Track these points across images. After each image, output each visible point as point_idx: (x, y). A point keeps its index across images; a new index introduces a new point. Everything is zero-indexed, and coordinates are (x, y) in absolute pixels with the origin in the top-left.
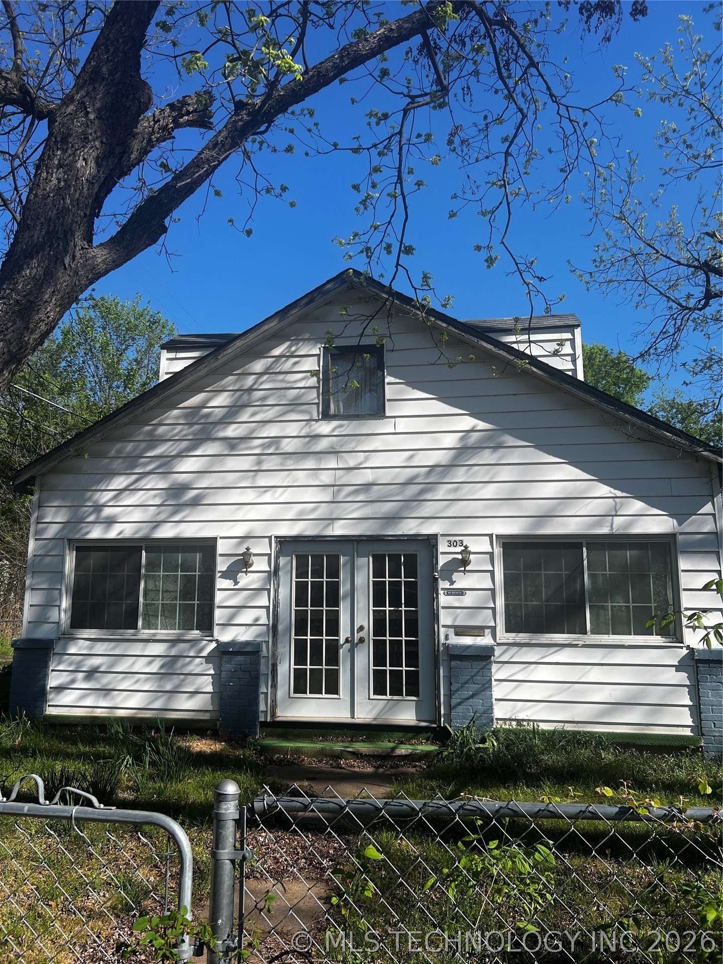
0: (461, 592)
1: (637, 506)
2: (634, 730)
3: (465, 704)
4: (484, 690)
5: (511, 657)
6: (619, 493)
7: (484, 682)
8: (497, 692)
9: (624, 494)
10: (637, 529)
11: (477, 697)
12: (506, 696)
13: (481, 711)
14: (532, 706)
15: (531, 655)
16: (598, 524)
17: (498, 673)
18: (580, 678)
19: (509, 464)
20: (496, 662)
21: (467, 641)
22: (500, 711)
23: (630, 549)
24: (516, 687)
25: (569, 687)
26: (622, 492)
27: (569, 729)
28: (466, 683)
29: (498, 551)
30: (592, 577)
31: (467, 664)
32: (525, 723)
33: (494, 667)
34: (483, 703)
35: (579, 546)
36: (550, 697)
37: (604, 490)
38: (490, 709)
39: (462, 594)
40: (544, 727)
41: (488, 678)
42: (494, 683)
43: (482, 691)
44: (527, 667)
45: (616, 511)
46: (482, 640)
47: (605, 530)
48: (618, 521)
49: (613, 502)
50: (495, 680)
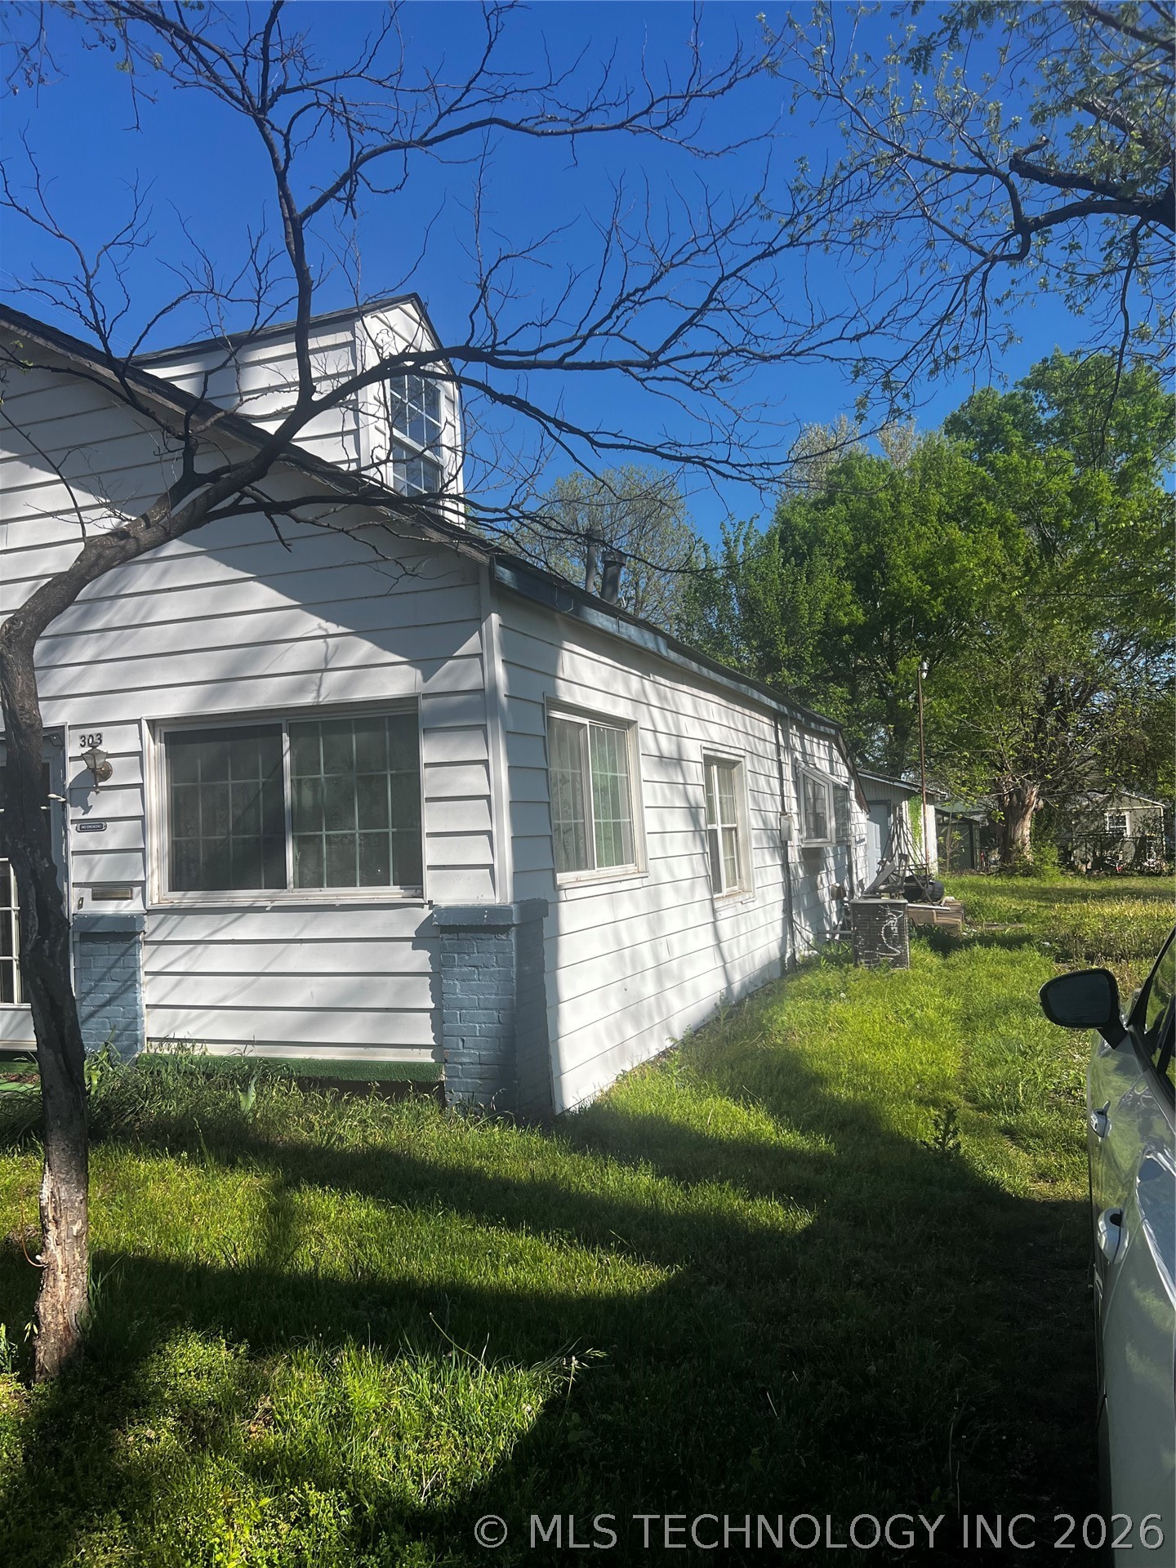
0: (98, 825)
1: (364, 649)
2: (347, 1054)
3: (99, 1014)
4: (126, 990)
5: (169, 934)
6: (333, 628)
7: (126, 978)
8: (148, 994)
9: (342, 630)
10: (360, 694)
11: (115, 1003)
12: (161, 999)
13: (121, 1026)
14: (199, 1017)
15: (197, 929)
16: (300, 689)
17: (148, 960)
18: (268, 966)
19: (170, 590)
20: (146, 943)
21: (110, 908)
22: (152, 1026)
23: (357, 731)
24: (177, 985)
25: (253, 982)
26: (338, 625)
27: (252, 1055)
28: (101, 980)
29: (154, 749)
30: (297, 785)
31: (103, 947)
32: (189, 1045)
33: (143, 953)
34: (124, 1013)
35: (276, 731)
36: (222, 1000)
37: (313, 624)
38: (134, 1020)
39: (101, 828)
40: (215, 1051)
41: (131, 970)
42: (143, 978)
43: (122, 993)
44: (191, 950)
45: (326, 661)
46: (128, 905)
47: (308, 699)
48: (331, 679)
49: (324, 645)
50: (147, 973)
